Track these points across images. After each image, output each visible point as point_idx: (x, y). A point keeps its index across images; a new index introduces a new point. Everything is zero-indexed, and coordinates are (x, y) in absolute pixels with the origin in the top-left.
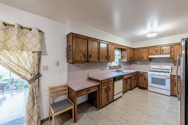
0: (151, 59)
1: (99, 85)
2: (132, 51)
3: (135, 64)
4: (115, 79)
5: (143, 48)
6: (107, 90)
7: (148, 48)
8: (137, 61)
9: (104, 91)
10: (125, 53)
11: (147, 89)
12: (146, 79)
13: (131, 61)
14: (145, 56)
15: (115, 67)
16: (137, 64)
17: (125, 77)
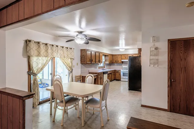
0: (123, 62)
1: (97, 75)
2: (111, 56)
3: (113, 65)
4: (104, 73)
5: (118, 55)
6: (101, 78)
7: (121, 55)
8: (115, 63)
9: (99, 78)
10: (108, 58)
11: (120, 80)
12: (120, 74)
13: (111, 63)
14: (119, 60)
15: (102, 67)
16: (114, 65)
17: (108, 73)
